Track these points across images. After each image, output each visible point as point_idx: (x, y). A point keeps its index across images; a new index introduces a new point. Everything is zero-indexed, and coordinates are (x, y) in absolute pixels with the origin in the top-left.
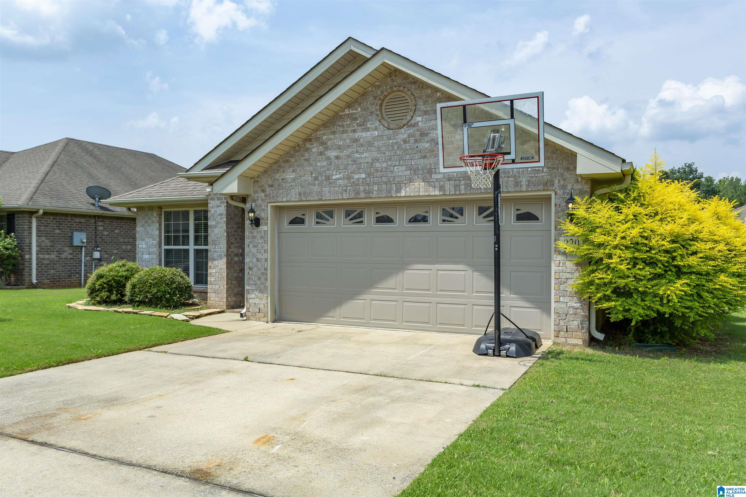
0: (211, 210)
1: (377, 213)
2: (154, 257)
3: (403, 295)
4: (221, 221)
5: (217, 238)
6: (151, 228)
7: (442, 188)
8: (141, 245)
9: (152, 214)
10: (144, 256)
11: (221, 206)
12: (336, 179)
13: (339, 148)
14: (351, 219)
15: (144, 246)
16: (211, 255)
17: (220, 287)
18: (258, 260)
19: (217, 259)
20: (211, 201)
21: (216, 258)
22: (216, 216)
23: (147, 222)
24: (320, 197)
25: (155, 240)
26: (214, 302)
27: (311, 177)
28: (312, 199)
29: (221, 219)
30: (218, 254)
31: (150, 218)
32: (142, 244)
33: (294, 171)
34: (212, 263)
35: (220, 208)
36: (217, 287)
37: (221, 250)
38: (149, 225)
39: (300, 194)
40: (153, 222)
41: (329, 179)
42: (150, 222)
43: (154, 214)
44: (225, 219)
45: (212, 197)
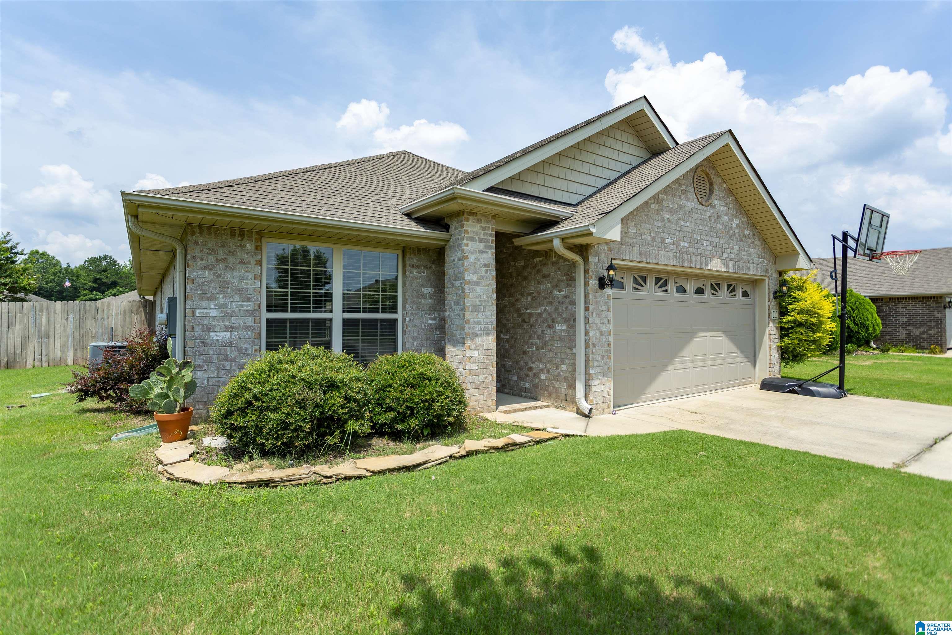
0: (470, 256)
1: (676, 283)
2: (247, 336)
3: (693, 361)
4: (487, 275)
5: (481, 301)
6: (235, 274)
7: (728, 267)
8: (204, 311)
9: (243, 246)
10: (212, 334)
11: (487, 252)
12: (670, 244)
13: (671, 212)
14: (659, 287)
15: (214, 313)
16: (470, 328)
17: (486, 378)
18: (601, 333)
19: (481, 334)
20: (470, 243)
21: (478, 333)
22: (477, 266)
23: (224, 260)
24: (657, 261)
25: (248, 300)
26: (477, 403)
27: (650, 236)
28: (651, 261)
29: (486, 271)
30: (483, 326)
31: (233, 254)
32: (208, 308)
33: (635, 226)
34: (473, 341)
35: (485, 255)
36: (481, 378)
37: (488, 320)
38: (232, 269)
39: (641, 254)
40: (242, 262)
41: (664, 243)
42: (232, 260)
43: (248, 246)
44: (494, 273)
45: (469, 235)
